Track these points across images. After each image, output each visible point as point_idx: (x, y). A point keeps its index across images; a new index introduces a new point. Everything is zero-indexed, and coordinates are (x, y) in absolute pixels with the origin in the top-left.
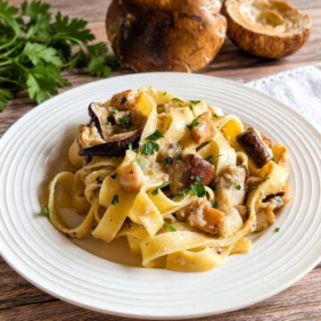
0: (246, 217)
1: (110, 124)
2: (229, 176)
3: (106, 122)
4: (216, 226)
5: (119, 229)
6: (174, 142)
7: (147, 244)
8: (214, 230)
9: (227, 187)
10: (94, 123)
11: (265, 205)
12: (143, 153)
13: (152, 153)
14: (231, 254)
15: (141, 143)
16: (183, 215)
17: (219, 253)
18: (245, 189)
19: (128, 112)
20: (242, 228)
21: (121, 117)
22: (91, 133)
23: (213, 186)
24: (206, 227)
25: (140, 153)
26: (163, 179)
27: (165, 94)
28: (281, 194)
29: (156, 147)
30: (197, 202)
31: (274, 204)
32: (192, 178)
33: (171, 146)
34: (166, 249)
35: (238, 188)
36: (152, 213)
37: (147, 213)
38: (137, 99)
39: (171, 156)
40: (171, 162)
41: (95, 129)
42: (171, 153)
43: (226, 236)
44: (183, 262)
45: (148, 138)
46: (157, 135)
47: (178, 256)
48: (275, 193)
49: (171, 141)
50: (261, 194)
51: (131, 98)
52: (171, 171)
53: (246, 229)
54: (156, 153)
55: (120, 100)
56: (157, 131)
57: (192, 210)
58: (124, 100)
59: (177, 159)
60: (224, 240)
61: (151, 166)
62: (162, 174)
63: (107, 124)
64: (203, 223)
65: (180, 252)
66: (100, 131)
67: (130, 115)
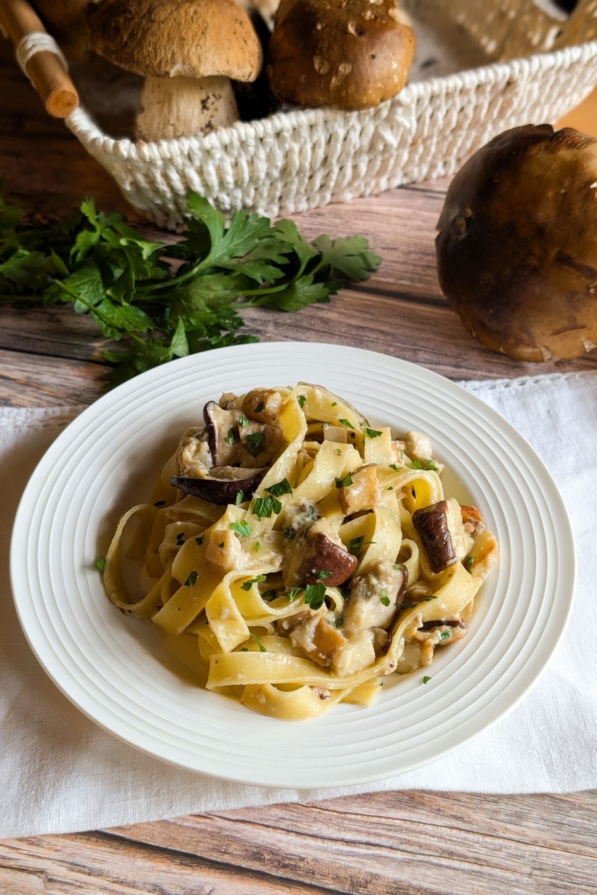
0: (382, 650)
1: (231, 440)
2: (374, 581)
3: (226, 436)
4: (329, 656)
5: (188, 624)
6: (308, 504)
7: (217, 662)
8: (325, 661)
9: (367, 598)
10: (206, 435)
11: (421, 636)
12: (255, 511)
13: (269, 515)
14: (342, 701)
15: (256, 496)
16: (286, 626)
17: (322, 697)
18: (396, 604)
19: (262, 428)
20: (372, 666)
21: (250, 433)
22: (198, 450)
23: (347, 589)
24: (315, 653)
25: (249, 511)
26: (271, 562)
27: (335, 404)
28: (453, 624)
29: (277, 507)
30: (309, 613)
31: (436, 637)
32: (314, 571)
33: (302, 509)
34: (240, 676)
35: (386, 602)
36: (231, 618)
37: (223, 617)
38: (283, 409)
39: (295, 526)
40: (293, 537)
41: (205, 446)
42: (297, 521)
43: (341, 673)
44: (263, 700)
45: (269, 490)
46: (283, 487)
47: (259, 690)
48: (443, 619)
49: (304, 501)
50: (416, 619)
51: (272, 405)
52: (288, 551)
53: (376, 669)
54: (275, 517)
55: (255, 405)
56: (285, 480)
57: (300, 623)
58: (262, 405)
59: (301, 535)
60: (336, 680)
61: (262, 535)
62: (273, 554)
63: (226, 440)
64: (311, 647)
65: (262, 685)
66: (212, 449)
67: (263, 434)
